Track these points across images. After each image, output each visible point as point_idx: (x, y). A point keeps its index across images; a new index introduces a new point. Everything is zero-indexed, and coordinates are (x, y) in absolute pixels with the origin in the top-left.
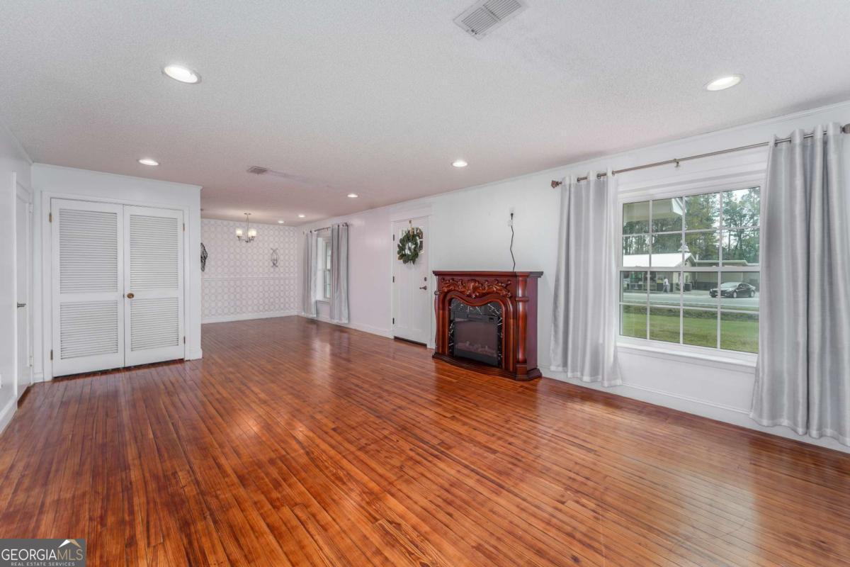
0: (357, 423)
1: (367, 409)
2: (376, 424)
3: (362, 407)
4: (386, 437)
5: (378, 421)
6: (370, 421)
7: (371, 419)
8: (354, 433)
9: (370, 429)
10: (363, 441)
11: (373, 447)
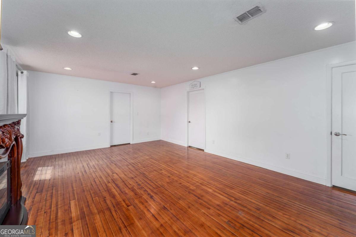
0: (153, 172)
1: (148, 178)
2: (146, 171)
3: (150, 179)
4: (144, 167)
5: (145, 172)
6: (148, 172)
7: (147, 173)
8: (155, 169)
9: (149, 170)
10: (152, 167)
11: (149, 165)
